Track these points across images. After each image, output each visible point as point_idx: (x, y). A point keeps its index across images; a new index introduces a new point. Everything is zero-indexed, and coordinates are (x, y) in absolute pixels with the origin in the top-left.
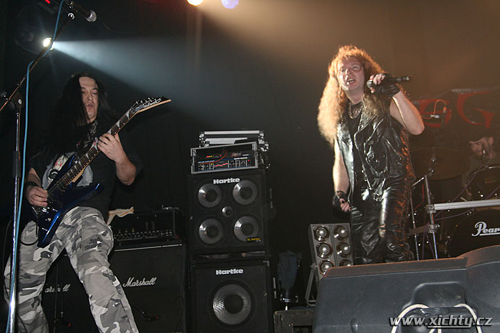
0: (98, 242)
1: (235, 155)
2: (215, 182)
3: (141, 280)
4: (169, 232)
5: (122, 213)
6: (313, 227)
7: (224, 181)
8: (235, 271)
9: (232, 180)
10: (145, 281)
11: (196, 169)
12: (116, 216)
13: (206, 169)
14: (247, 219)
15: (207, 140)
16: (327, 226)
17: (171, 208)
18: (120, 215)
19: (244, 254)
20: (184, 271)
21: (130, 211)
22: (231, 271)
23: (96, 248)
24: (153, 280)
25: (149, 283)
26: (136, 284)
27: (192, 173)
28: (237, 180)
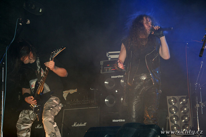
0: (51, 108)
2: (112, 77)
3: (80, 124)
4: (93, 101)
6: (168, 98)
7: (116, 77)
8: (121, 120)
9: (120, 76)
10: (82, 124)
11: (103, 71)
13: (108, 71)
15: (110, 56)
16: (175, 97)
17: (94, 89)
18: (71, 93)
21: (76, 91)
22: (120, 120)
23: (49, 111)
24: (85, 124)
26: (77, 125)
27: (101, 73)
28: (122, 76)
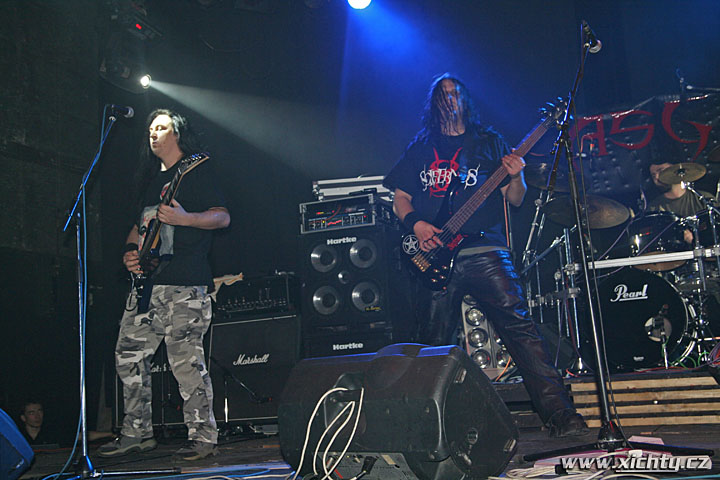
1: (350, 210)
2: (329, 242)
3: (252, 357)
4: (282, 301)
5: (230, 280)
7: (339, 241)
8: (354, 346)
9: (348, 240)
10: (257, 358)
11: (306, 229)
12: (224, 284)
13: (318, 227)
14: (364, 285)
15: (321, 191)
17: (284, 273)
18: (228, 283)
19: (372, 325)
20: (298, 347)
21: (239, 278)
22: (350, 346)
24: (266, 357)
25: (261, 360)
26: (247, 362)
27: (302, 232)
28: (354, 239)
